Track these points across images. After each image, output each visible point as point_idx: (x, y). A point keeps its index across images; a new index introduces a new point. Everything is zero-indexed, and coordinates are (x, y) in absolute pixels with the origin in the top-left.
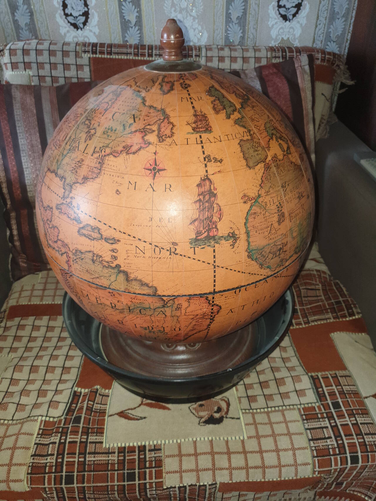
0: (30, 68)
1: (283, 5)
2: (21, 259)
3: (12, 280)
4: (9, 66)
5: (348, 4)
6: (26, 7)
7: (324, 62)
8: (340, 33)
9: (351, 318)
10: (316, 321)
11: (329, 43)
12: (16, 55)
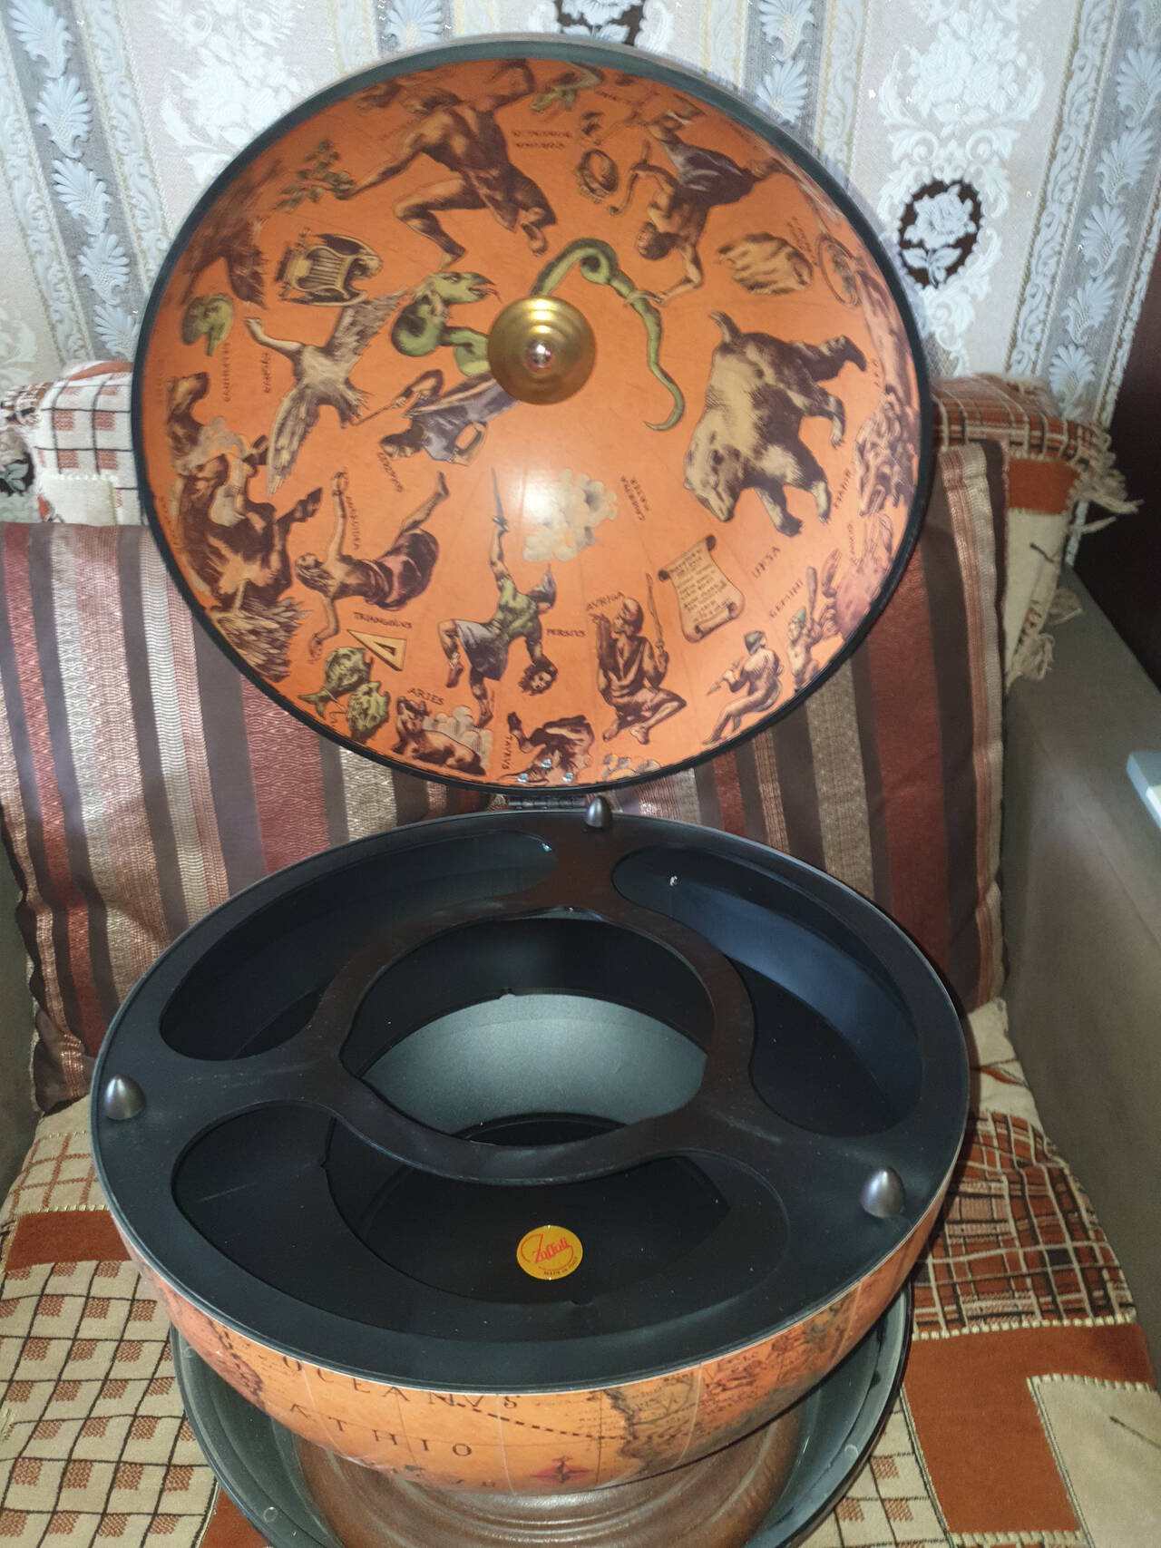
0: (113, 466)
1: (915, 240)
2: (66, 1049)
3: (37, 1109)
4: (50, 457)
5: (1128, 236)
6: (113, 238)
7: (1040, 451)
8: (1096, 321)
9: (1100, 1321)
10: (986, 1317)
11: (1061, 351)
12: (70, 426)
